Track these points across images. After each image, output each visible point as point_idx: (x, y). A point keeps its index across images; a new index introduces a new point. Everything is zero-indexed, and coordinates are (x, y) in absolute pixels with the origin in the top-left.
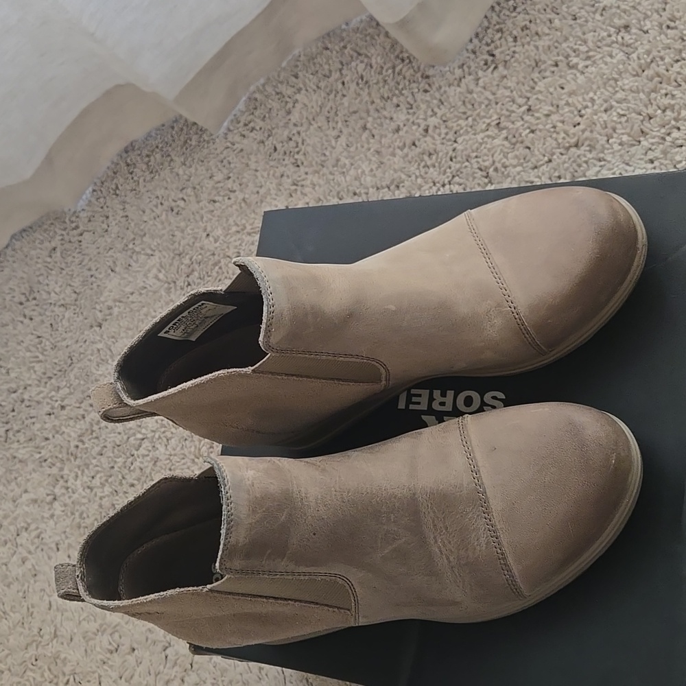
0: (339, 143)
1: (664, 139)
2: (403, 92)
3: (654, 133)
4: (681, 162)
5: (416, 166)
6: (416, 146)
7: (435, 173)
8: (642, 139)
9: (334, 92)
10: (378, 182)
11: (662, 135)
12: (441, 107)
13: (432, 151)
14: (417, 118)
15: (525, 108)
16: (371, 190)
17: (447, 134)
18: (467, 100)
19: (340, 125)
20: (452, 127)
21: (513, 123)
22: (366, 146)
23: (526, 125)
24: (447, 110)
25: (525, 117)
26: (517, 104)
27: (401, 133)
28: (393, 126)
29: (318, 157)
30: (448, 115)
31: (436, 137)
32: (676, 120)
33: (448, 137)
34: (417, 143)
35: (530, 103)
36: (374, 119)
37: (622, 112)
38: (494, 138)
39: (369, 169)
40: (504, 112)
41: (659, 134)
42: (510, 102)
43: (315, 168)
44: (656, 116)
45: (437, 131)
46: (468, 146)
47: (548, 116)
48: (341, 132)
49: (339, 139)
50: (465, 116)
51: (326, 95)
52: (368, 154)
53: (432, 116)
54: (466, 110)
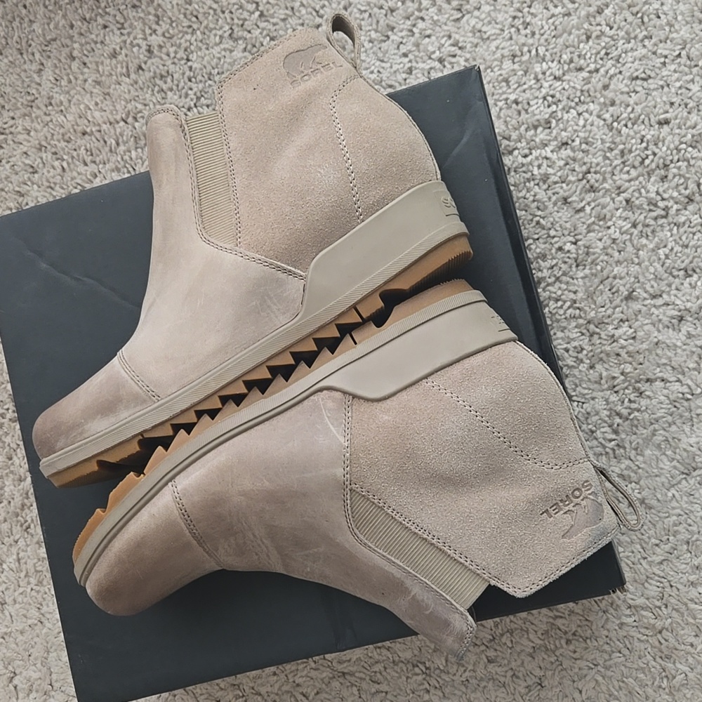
0: (44, 78)
1: (411, 31)
2: (108, 10)
3: (402, 26)
4: (434, 52)
5: (149, 92)
6: (143, 70)
7: (176, 97)
8: (390, 33)
9: (18, 19)
10: (110, 117)
11: (409, 28)
12: (161, 22)
13: (164, 73)
14: (135, 38)
15: (257, 14)
16: (104, 127)
17: (176, 52)
18: (188, 12)
19: (37, 56)
20: (180, 44)
21: (249, 32)
22: (81, 77)
23: (265, 33)
24: (168, 26)
25: (259, 23)
26: (248, 11)
27: (120, 58)
28: (108, 50)
29: (22, 98)
30: (171, 31)
31: (165, 57)
32: (420, 10)
33: (178, 56)
34: (143, 66)
35: (260, 8)
36: (82, 45)
37: (363, 8)
38: (231, 51)
39: (93, 103)
40: (236, 21)
41: (406, 27)
42: (238, 9)
43: (24, 110)
44: (398, 9)
45: (164, 50)
46: (205, 63)
47: (284, 20)
48: (42, 64)
49: (43, 73)
50: (190, 30)
51: (8, 23)
52: (87, 86)
53: (151, 35)
54: (190, 24)
